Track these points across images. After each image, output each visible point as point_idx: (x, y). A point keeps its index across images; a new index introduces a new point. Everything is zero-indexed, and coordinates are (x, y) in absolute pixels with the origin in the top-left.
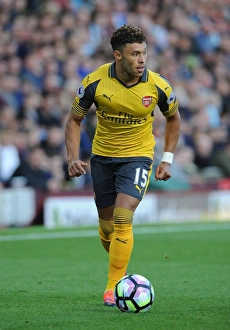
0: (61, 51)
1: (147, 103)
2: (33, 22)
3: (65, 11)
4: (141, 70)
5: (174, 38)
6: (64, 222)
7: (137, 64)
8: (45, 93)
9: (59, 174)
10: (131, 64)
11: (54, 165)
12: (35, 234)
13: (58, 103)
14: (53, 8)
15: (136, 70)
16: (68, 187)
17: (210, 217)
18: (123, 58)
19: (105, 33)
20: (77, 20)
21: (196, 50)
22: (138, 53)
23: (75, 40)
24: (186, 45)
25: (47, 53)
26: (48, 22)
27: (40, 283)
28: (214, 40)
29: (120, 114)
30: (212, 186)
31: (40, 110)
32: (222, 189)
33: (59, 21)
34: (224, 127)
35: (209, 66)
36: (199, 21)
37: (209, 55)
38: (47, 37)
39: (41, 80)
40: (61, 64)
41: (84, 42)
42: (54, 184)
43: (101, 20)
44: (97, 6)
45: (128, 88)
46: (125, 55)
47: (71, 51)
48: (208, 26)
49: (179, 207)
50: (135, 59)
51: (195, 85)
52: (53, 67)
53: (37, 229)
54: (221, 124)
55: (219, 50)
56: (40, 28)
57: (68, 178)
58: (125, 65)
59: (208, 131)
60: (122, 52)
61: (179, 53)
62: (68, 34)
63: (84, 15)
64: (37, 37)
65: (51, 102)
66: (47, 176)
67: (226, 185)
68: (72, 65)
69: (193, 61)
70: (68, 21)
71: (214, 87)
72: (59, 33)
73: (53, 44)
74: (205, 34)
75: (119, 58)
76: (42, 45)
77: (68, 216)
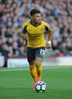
0: (12, 15)
1: (42, 30)
2: (4, 6)
3: (13, 2)
4: (39, 22)
5: (46, 11)
6: (13, 66)
7: (38, 20)
8: (7, 27)
9: (12, 52)
10: (36, 20)
11: (10, 49)
12: (5, 70)
13: (11, 30)
14: (10, 1)
15: (38, 22)
16: (14, 56)
17: (56, 65)
18: (34, 18)
19: (25, 9)
20: (17, 5)
21: (52, 14)
22: (38, 16)
23: (16, 11)
24: (49, 13)
25: (8, 15)
26: (8, 6)
27: (6, 85)
28: (58, 11)
29: (34, 35)
30: (57, 55)
31: (6, 32)
32: (60, 56)
33: (11, 6)
34: (61, 37)
35: (56, 19)
36: (53, 6)
37: (57, 16)
38: (8, 10)
39: (6, 23)
40: (12, 18)
41: (19, 12)
42: (10, 55)
43: (24, 5)
44: (23, 1)
45: (36, 27)
46: (35, 17)
47: (15, 15)
48: (56, 7)
49: (47, 62)
50: (38, 18)
51: (52, 25)
52: (10, 19)
53: (5, 68)
54: (60, 37)
55: (59, 14)
56: (6, 8)
57: (14, 53)
58: (35, 20)
59: (56, 39)
60: (34, 16)
61: (47, 15)
62: (14, 10)
63: (19, 4)
64: (5, 10)
65: (9, 30)
66: (8, 52)
67: (61, 55)
68: (15, 19)
69: (51, 18)
70: (14, 6)
71: (58, 26)
72: (12, 9)
73: (10, 12)
74: (55, 10)
75: (33, 18)
76: (6, 13)
77: (14, 64)
